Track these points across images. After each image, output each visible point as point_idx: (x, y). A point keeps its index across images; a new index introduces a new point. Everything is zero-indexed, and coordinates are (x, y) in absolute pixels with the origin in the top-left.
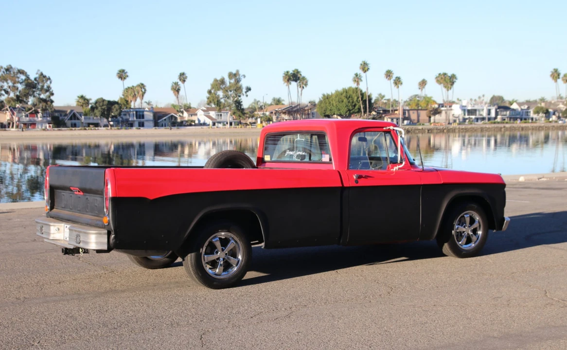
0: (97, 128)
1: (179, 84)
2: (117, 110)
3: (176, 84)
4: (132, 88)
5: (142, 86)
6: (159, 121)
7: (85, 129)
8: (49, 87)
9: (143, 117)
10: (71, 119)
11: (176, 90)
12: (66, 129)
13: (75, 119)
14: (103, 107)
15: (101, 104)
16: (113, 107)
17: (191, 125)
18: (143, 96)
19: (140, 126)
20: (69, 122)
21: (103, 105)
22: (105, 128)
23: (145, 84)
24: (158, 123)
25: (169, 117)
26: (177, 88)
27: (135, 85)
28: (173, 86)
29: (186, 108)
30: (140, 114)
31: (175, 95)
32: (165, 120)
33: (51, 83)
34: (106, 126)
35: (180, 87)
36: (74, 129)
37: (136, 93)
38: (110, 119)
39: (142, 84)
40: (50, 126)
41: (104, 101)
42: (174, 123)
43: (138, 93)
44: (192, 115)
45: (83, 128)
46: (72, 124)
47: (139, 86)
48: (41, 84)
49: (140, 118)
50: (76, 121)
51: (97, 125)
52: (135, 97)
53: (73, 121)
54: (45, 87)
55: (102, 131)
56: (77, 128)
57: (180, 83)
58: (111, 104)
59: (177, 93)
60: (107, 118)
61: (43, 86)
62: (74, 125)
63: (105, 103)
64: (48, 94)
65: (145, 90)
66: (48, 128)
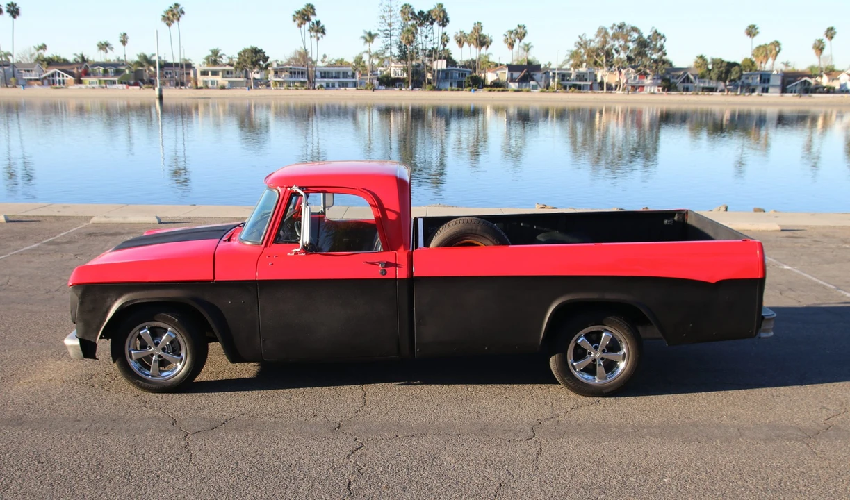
0: (711, 93)
1: (823, 41)
2: (736, 73)
3: (820, 41)
4: (765, 47)
5: (777, 44)
6: (788, 87)
7: (697, 94)
8: (662, 47)
9: (768, 81)
10: (683, 82)
11: (819, 48)
12: (676, 93)
13: (688, 82)
14: (721, 69)
15: (719, 66)
16: (733, 69)
17: (828, 92)
18: (776, 55)
19: (763, 92)
20: (681, 86)
21: (721, 67)
22: (720, 93)
23: (780, 42)
24: (786, 89)
25: (801, 82)
26: (821, 46)
27: (768, 43)
28: (815, 44)
29: (828, 71)
30: (765, 78)
31: (817, 54)
32: (796, 85)
33: (665, 41)
34: (722, 91)
35: (824, 45)
36: (684, 93)
37: (768, 52)
38: (728, 83)
39: (777, 42)
40: (659, 90)
41: (722, 62)
42: (808, 89)
43: (771, 52)
44: (833, 80)
45: (695, 93)
46: (684, 88)
47: (772, 44)
48: (654, 43)
49: (764, 82)
50: (689, 85)
51: (712, 90)
52: (766, 57)
53: (686, 85)
54: (658, 46)
55: (716, 96)
56: (688, 93)
57: (826, 40)
58: (731, 65)
59: (819, 52)
60: (725, 82)
61: (656, 45)
62: (687, 89)
63: (724, 64)
64: (660, 53)
65: (780, 49)
66: (656, 91)
